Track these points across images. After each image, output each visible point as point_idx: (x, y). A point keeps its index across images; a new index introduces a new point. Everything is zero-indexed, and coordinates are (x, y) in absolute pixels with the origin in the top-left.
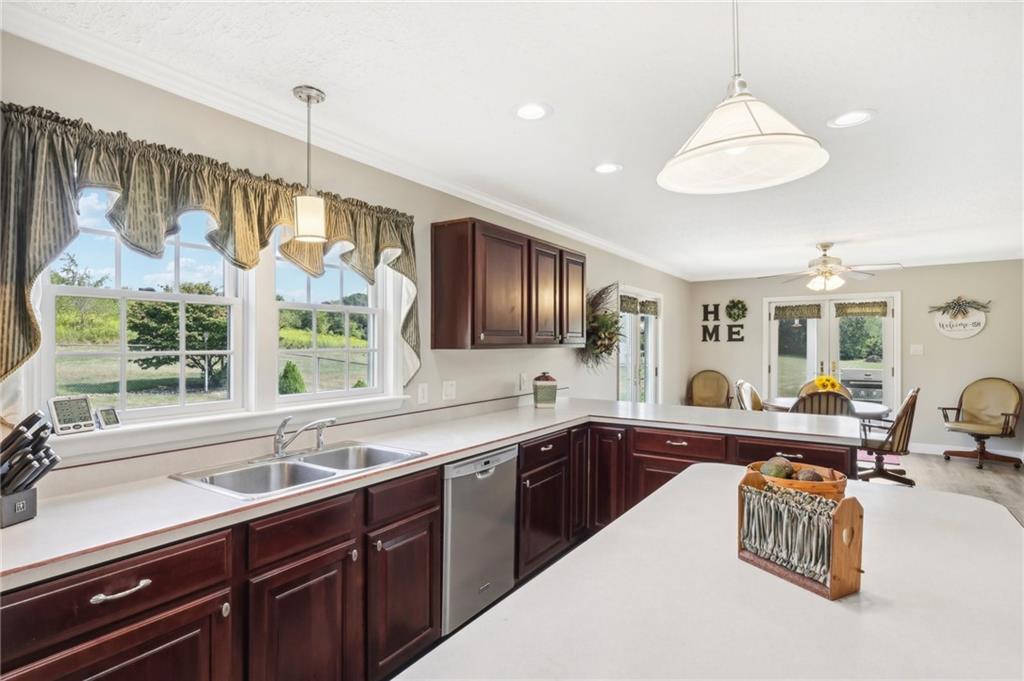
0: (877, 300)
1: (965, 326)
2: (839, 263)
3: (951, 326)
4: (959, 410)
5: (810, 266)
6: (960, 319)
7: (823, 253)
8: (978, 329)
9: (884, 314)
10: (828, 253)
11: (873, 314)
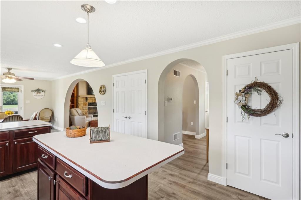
0: (16, 87)
1: (40, 96)
2: (14, 75)
3: (37, 96)
4: (39, 117)
5: (3, 74)
6: (39, 94)
7: (8, 71)
8: (43, 96)
9: (18, 91)
10: (10, 71)
11: (15, 91)
